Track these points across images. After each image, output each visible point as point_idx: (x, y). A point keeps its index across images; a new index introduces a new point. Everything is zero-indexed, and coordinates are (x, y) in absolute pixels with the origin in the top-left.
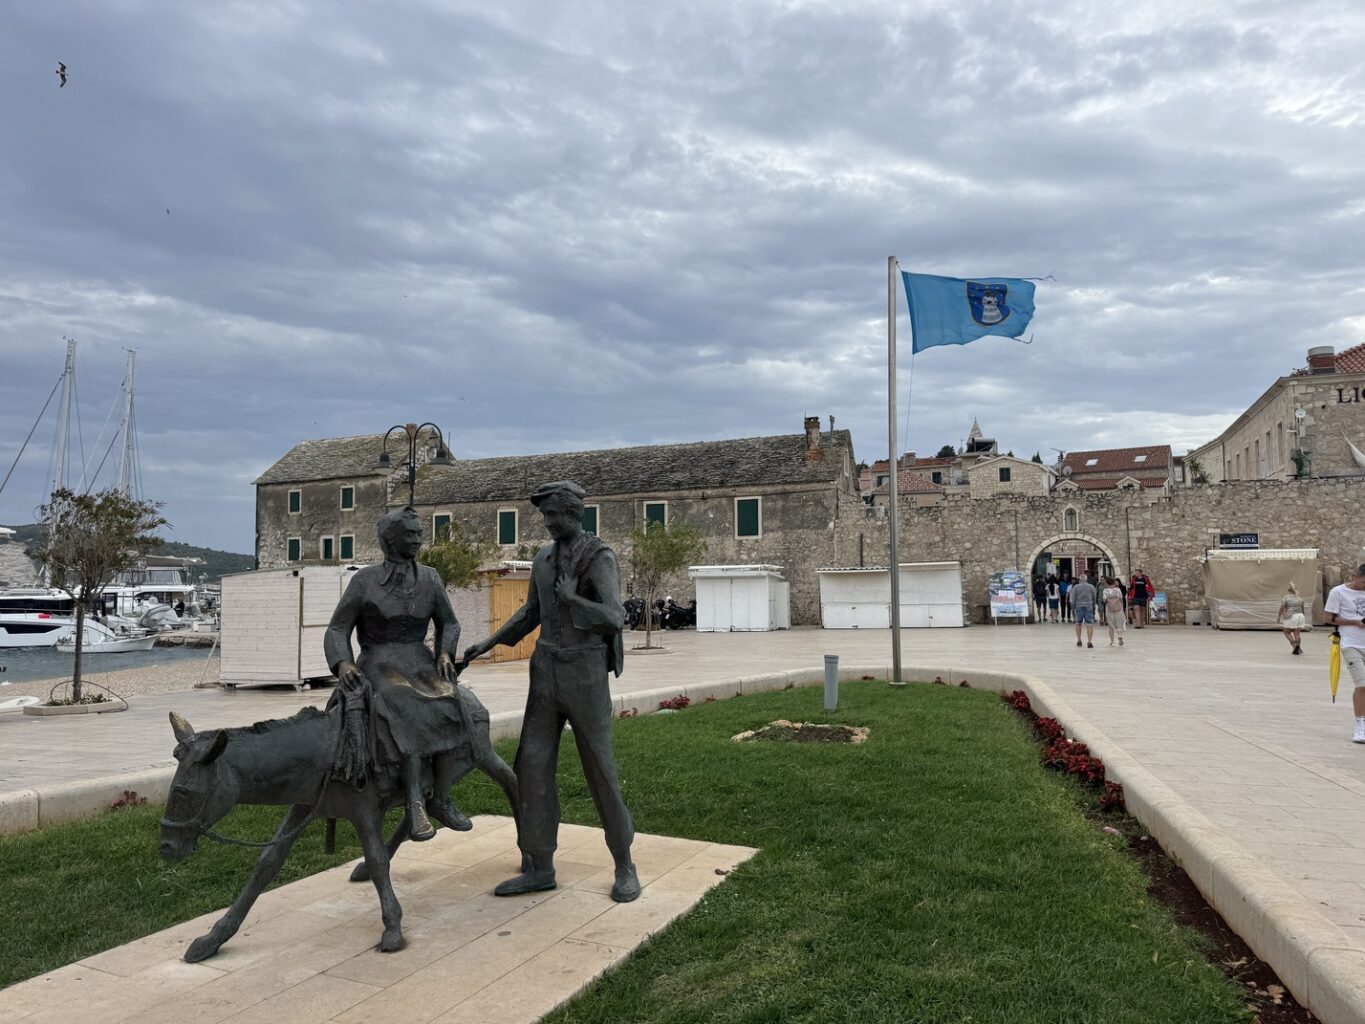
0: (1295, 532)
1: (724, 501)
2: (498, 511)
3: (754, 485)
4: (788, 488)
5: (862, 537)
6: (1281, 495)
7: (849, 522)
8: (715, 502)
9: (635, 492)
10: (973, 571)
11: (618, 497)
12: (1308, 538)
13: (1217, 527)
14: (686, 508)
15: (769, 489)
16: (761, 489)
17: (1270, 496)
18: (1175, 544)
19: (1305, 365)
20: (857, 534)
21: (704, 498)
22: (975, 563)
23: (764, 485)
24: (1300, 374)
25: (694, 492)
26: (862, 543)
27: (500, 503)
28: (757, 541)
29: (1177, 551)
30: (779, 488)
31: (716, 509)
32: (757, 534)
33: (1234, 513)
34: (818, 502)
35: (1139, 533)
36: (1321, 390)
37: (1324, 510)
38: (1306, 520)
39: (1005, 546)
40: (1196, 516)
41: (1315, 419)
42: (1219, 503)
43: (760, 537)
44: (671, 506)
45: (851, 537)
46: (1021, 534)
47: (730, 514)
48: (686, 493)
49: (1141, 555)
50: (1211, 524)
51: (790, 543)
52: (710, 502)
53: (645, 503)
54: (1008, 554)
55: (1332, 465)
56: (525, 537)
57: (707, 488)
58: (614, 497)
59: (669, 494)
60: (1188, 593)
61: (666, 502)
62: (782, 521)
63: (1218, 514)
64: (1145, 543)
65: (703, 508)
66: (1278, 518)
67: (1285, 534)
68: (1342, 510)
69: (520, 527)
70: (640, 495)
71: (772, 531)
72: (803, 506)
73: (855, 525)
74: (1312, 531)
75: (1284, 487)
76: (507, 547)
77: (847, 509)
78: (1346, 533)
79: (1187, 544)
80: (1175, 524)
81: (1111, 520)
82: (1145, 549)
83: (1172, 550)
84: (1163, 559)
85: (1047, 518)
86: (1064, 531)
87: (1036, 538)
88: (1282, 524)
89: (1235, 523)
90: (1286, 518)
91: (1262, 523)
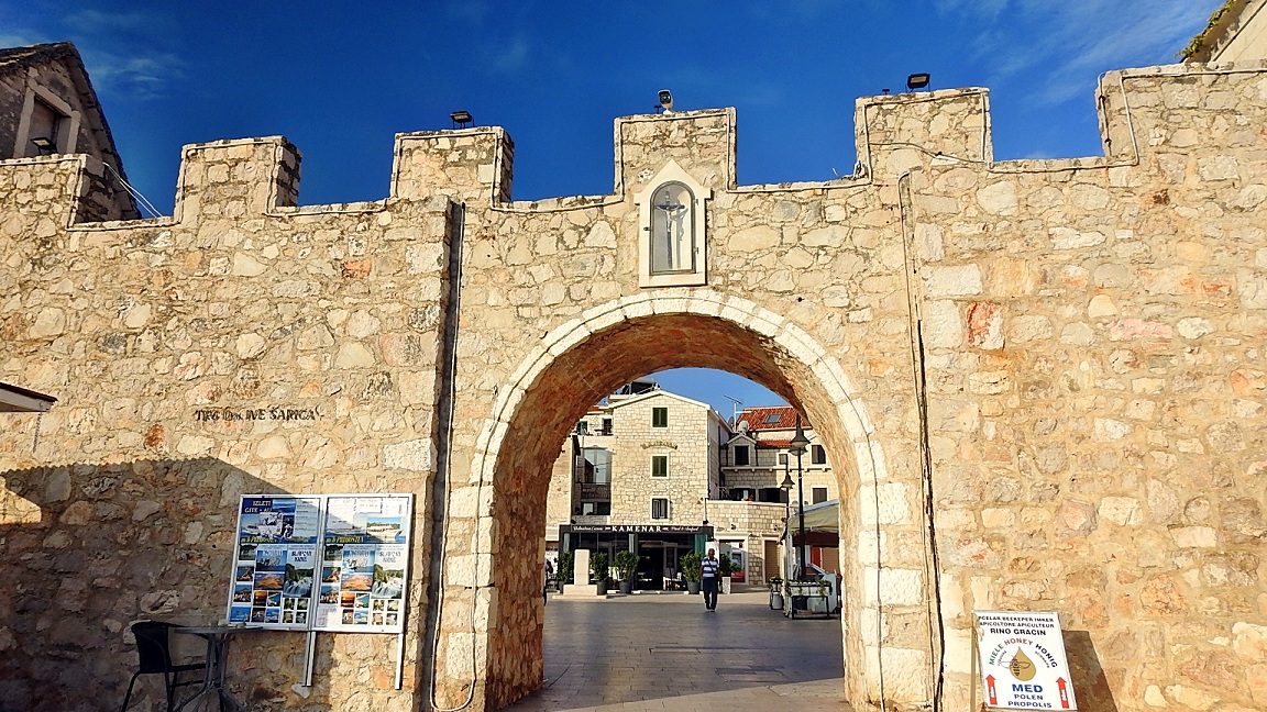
64: (994, 326)
79: (1188, 329)
80: (1129, 234)
81: (841, 232)
82: (1000, 353)
83: (1124, 356)
84: (1084, 403)
85: (576, 228)
86: (645, 280)
87: (525, 312)
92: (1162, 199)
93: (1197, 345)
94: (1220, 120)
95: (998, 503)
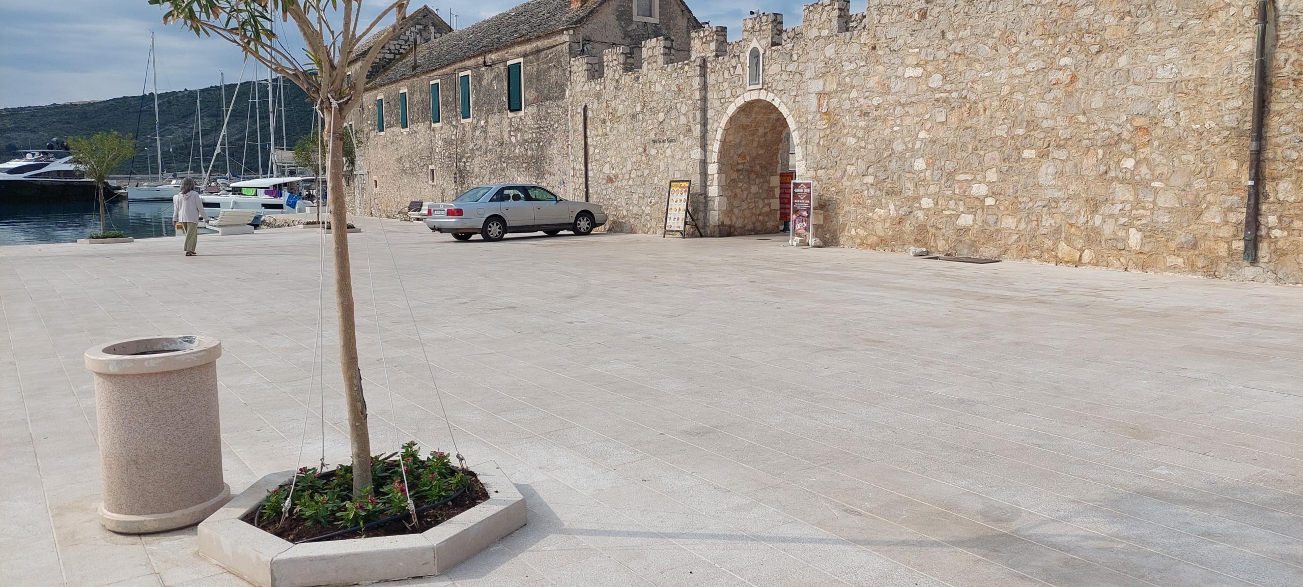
0: (1034, 65)
1: (501, 67)
2: (400, 92)
3: (518, 46)
5: (585, 109)
7: (578, 89)
8: (497, 69)
9: (456, 62)
11: (448, 69)
12: (1053, 76)
13: (917, 65)
14: (480, 78)
15: (527, 48)
16: (523, 49)
18: (862, 101)
20: (583, 106)
23: (524, 44)
26: (586, 118)
27: (401, 83)
28: (521, 119)
30: (534, 45)
31: (498, 78)
32: (521, 109)
33: (943, 33)
34: (559, 62)
35: (820, 85)
38: (1055, 36)
39: (691, 116)
42: (924, 15)
43: (523, 113)
44: (473, 77)
45: (579, 110)
47: (504, 84)
48: (480, 60)
49: (819, 125)
51: (541, 120)
53: (460, 75)
60: (873, 192)
61: (469, 72)
62: (536, 90)
64: (825, 103)
65: (490, 77)
66: (1007, 38)
67: (1020, 71)
70: (458, 65)
71: (531, 104)
72: (549, 68)
73: (581, 92)
76: (403, 132)
78: (1123, 61)
79: (876, 101)
80: (863, 63)
81: (796, 64)
82: (825, 113)
83: (857, 113)
84: (845, 131)
85: (733, 67)
86: (748, 88)
87: (722, 101)
88: (1014, 50)
89: (942, 54)
90: (1022, 37)
91: (985, 50)
92: (874, 48)
93: (877, 108)
94: (895, 10)
95: (821, 168)
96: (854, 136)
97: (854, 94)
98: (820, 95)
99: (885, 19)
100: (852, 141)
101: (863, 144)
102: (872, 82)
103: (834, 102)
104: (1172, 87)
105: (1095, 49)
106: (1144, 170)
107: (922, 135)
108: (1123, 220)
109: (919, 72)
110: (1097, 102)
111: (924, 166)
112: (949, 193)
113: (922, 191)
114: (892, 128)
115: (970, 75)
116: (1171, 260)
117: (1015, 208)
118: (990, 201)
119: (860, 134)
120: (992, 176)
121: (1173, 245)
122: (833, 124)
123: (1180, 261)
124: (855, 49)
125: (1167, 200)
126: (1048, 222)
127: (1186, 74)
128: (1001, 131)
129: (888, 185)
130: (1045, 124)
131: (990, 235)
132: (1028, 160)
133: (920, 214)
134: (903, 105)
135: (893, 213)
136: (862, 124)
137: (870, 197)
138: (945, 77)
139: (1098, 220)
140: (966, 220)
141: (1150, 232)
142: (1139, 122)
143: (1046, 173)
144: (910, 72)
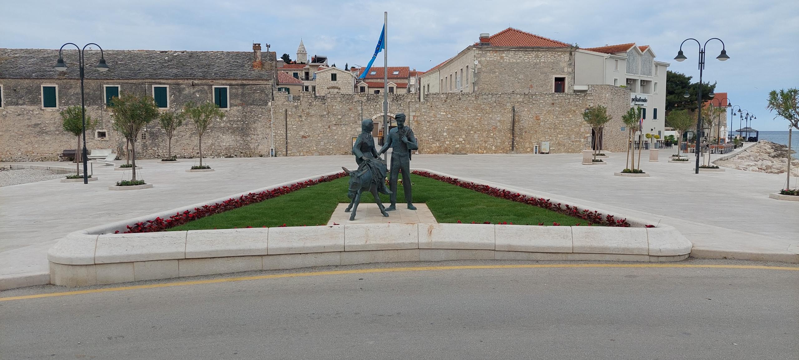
0: (473, 115)
1: (206, 87)
2: (42, 86)
3: (224, 79)
4: (244, 82)
5: (286, 111)
6: (469, 99)
7: (280, 103)
8: (200, 88)
9: (147, 78)
10: (342, 130)
11: (135, 81)
12: (477, 117)
13: (444, 112)
14: (180, 91)
15: (234, 82)
16: (229, 82)
17: (464, 99)
18: (428, 119)
19: (478, 41)
20: (284, 110)
21: (193, 85)
22: (343, 126)
23: (231, 79)
24: (476, 45)
25: (186, 81)
26: (286, 114)
27: (43, 80)
28: (226, 111)
29: (428, 122)
30: (240, 82)
31: (201, 91)
32: (226, 107)
33: (451, 106)
34: (262, 91)
35: (414, 114)
36: (484, 53)
37: (484, 106)
38: (477, 110)
39: (357, 118)
40: (436, 106)
41: (481, 65)
42: (446, 101)
43: (228, 109)
44: (171, 89)
45: (281, 111)
46: (364, 112)
47: (210, 95)
48: (181, 81)
49: (414, 124)
50: (442, 111)
51: (246, 113)
52: (197, 88)
53: (153, 86)
54: (358, 122)
55: (486, 86)
56: (64, 103)
57: (195, 79)
58: (130, 81)
59: (169, 81)
60: (432, 140)
61: (167, 86)
62: (241, 100)
63: (445, 106)
64: (416, 118)
65: (192, 91)
66: (467, 109)
67: (469, 116)
68: (490, 106)
69: (59, 97)
70: (150, 81)
71: (236, 106)
72: (254, 93)
73: (282, 104)
74: (479, 115)
75: (470, 95)
76: (49, 109)
77: (278, 96)
78: (490, 116)
81: (403, 107)
82: (416, 121)
85: (375, 105)
86: (383, 112)
88: (468, 111)
89: (451, 110)
90: (470, 109)
91: (461, 110)
92: (432, 107)
96: (425, 127)
97: (425, 117)
98: (414, 116)
99: (435, 100)
100: (425, 128)
101: (429, 129)
102: (431, 115)
103: (419, 118)
104: (499, 121)
105: (485, 113)
106: (495, 135)
107: (446, 127)
108: (491, 145)
109: (445, 113)
110: (486, 123)
111: (446, 134)
112: (453, 140)
113: (446, 140)
114: (437, 125)
115: (458, 115)
116: (500, 151)
117: (469, 143)
118: (463, 142)
119: (428, 126)
120: (464, 137)
121: (500, 149)
122: (419, 124)
123: (502, 151)
124: (426, 106)
125: (499, 141)
126: (476, 146)
127: (502, 119)
128: (466, 127)
129: (436, 139)
130: (476, 126)
131: (464, 149)
132: (472, 134)
133: (446, 145)
134: (440, 121)
135: (438, 145)
136: (428, 124)
137: (431, 142)
138: (452, 115)
139: (487, 145)
140: (458, 146)
141: (496, 147)
142: (494, 127)
143: (476, 136)
144: (442, 113)
